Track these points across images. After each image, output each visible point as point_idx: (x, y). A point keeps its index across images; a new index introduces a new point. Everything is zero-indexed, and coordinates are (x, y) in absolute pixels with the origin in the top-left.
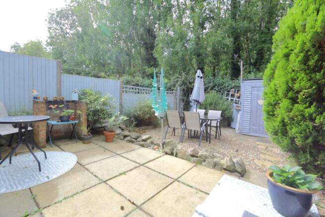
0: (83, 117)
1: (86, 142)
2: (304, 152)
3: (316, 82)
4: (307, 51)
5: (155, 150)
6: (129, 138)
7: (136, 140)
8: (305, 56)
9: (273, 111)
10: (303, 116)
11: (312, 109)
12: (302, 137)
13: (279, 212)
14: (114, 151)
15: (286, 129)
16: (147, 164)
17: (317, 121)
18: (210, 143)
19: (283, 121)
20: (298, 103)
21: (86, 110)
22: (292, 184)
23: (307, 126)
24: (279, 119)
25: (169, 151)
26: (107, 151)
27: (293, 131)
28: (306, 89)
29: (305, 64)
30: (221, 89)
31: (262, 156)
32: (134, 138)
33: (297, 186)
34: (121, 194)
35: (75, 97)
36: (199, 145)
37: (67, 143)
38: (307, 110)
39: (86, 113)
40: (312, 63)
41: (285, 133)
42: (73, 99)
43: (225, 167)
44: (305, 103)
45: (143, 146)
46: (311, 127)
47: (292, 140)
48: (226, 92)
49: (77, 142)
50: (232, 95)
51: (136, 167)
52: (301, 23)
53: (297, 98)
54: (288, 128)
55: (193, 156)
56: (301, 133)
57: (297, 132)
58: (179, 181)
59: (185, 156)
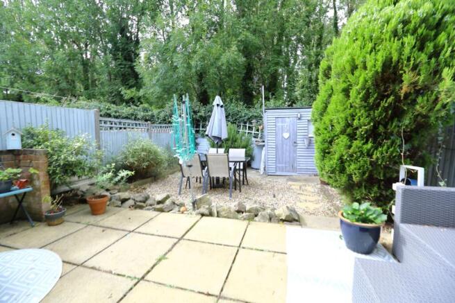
0: (42, 179)
1: (56, 222)
2: (359, 187)
3: (373, 120)
4: (368, 89)
5: (183, 213)
6: (131, 202)
7: (144, 202)
8: (365, 93)
9: (328, 148)
10: (362, 152)
11: (369, 145)
12: (359, 173)
13: (354, 251)
14: (120, 227)
15: (344, 166)
16: (187, 235)
17: (374, 157)
18: (240, 191)
19: (341, 158)
20: (356, 139)
21: (46, 165)
22: (365, 220)
23: (365, 162)
24: (337, 156)
25: (206, 212)
26: (109, 231)
27: (352, 168)
28: (365, 125)
29: (366, 102)
30: (236, 119)
31: (302, 198)
32: (140, 202)
33: (371, 222)
34: (182, 289)
35: (14, 143)
36: (231, 196)
37: (11, 232)
38: (365, 146)
39: (48, 172)
40: (371, 100)
41: (342, 170)
42: (10, 147)
43: (284, 218)
44: (363, 140)
45: (162, 210)
46: (368, 163)
47: (350, 177)
48: (242, 124)
49: (33, 226)
50: (249, 127)
51: (175, 244)
52: (361, 59)
53: (355, 134)
54: (346, 165)
55: (239, 212)
56: (359, 169)
57: (355, 169)
58: (243, 248)
59: (231, 213)
